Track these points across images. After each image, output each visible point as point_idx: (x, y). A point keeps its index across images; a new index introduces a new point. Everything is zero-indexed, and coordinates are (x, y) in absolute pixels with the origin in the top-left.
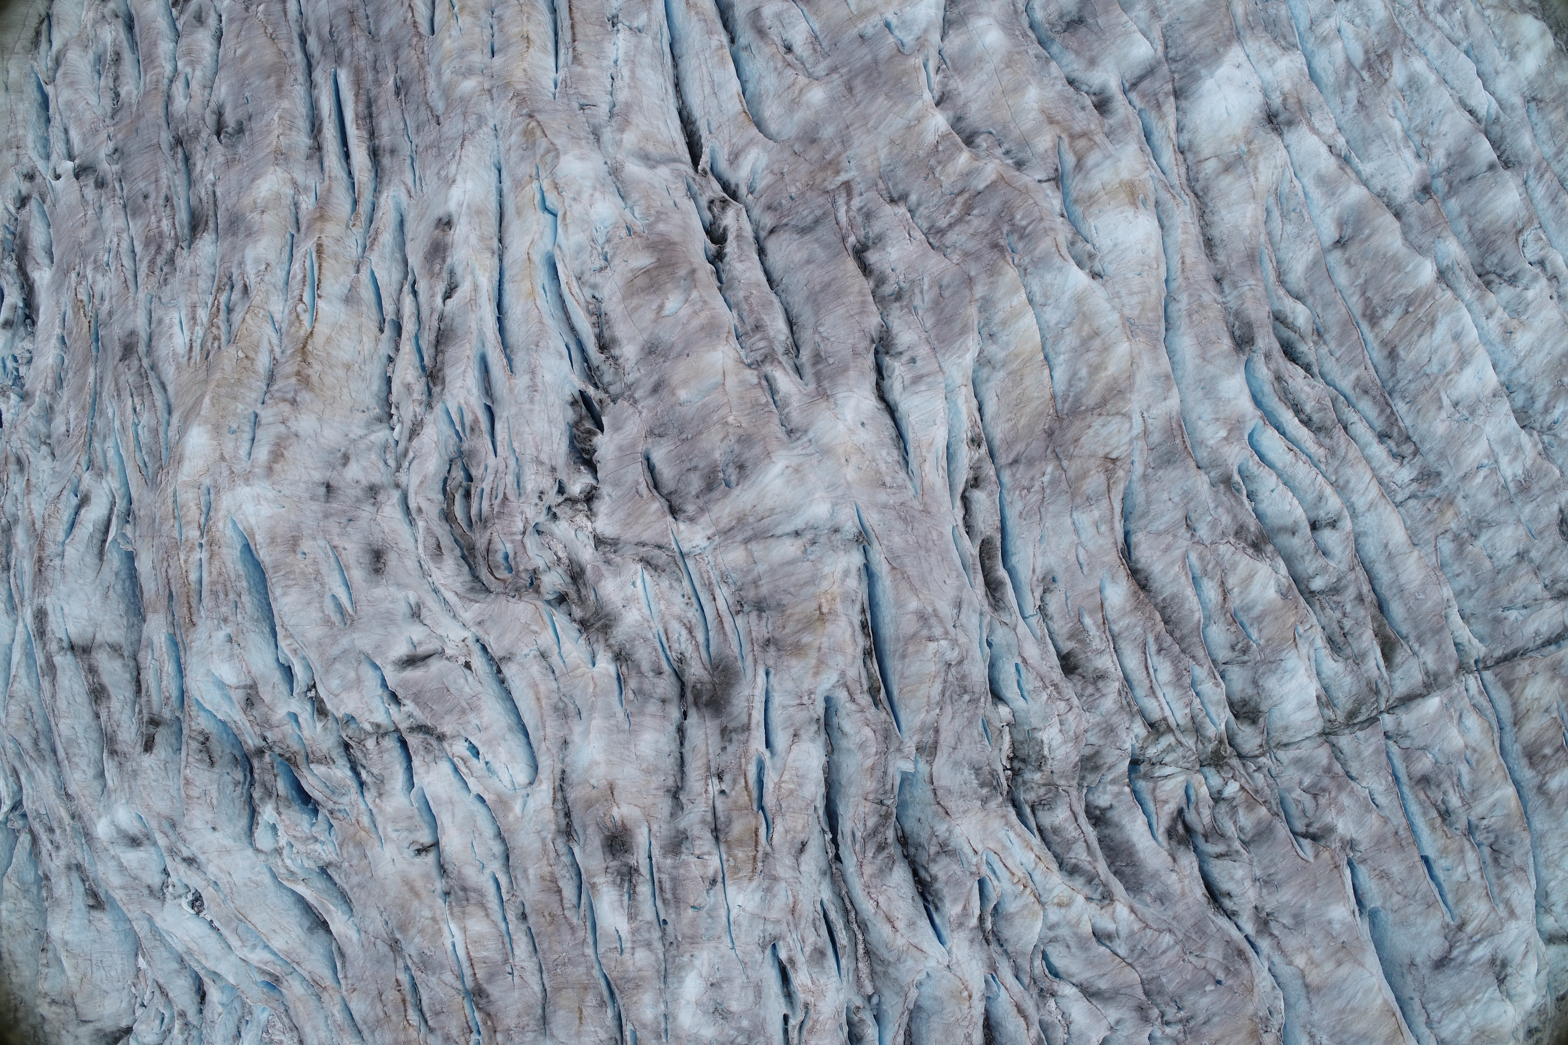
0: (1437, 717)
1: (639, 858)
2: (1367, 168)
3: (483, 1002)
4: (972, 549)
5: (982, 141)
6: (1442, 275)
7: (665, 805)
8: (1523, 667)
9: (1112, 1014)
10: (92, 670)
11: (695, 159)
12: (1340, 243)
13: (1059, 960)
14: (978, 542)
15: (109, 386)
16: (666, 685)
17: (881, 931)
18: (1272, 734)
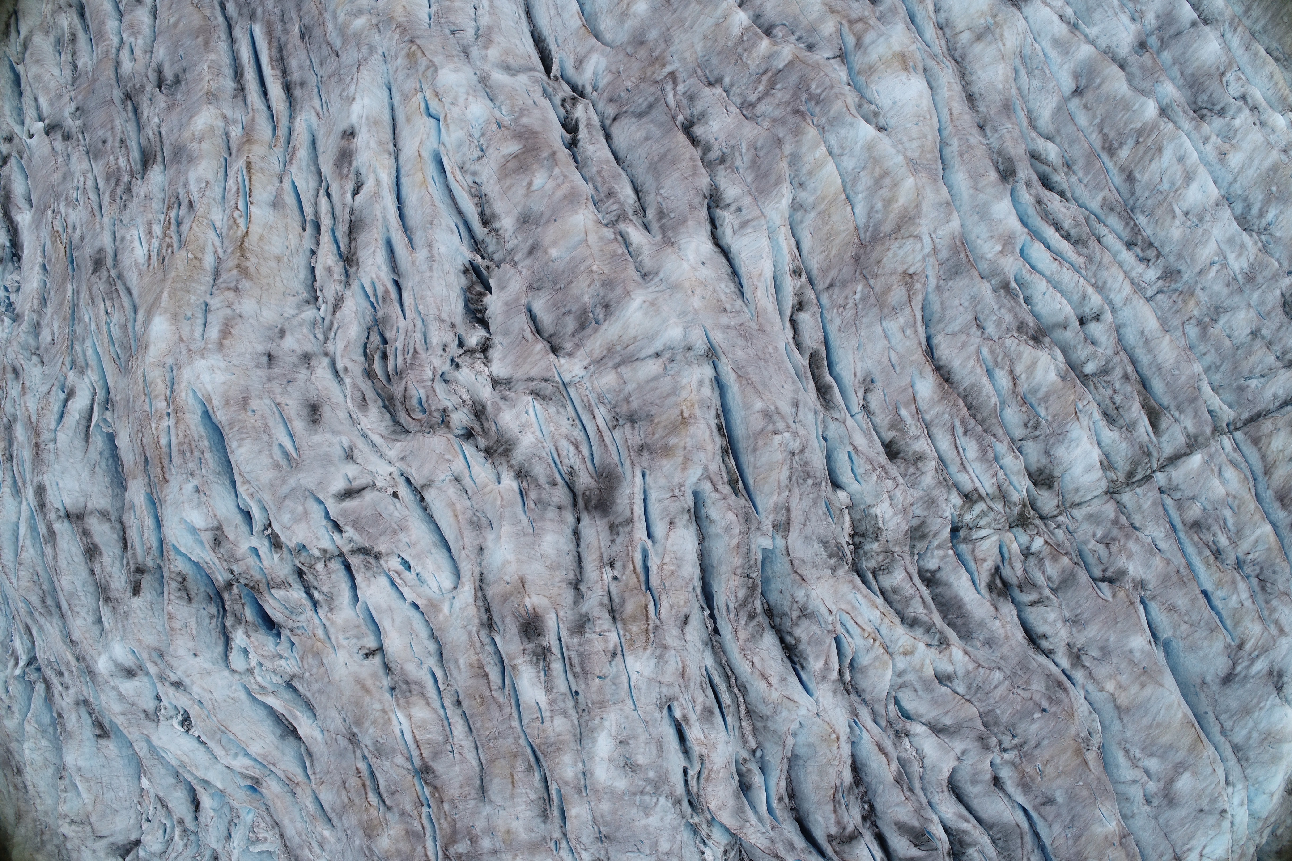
0: (1200, 473)
1: (550, 640)
2: (1093, 32)
3: (430, 777)
4: (804, 362)
5: (778, 32)
6: (1163, 111)
7: (568, 595)
8: (1267, 426)
9: (958, 745)
10: (86, 533)
11: (548, 70)
12: (1078, 92)
13: (908, 705)
14: (807, 356)
15: (84, 295)
16: (560, 495)
17: (758, 688)
18: (1066, 496)
